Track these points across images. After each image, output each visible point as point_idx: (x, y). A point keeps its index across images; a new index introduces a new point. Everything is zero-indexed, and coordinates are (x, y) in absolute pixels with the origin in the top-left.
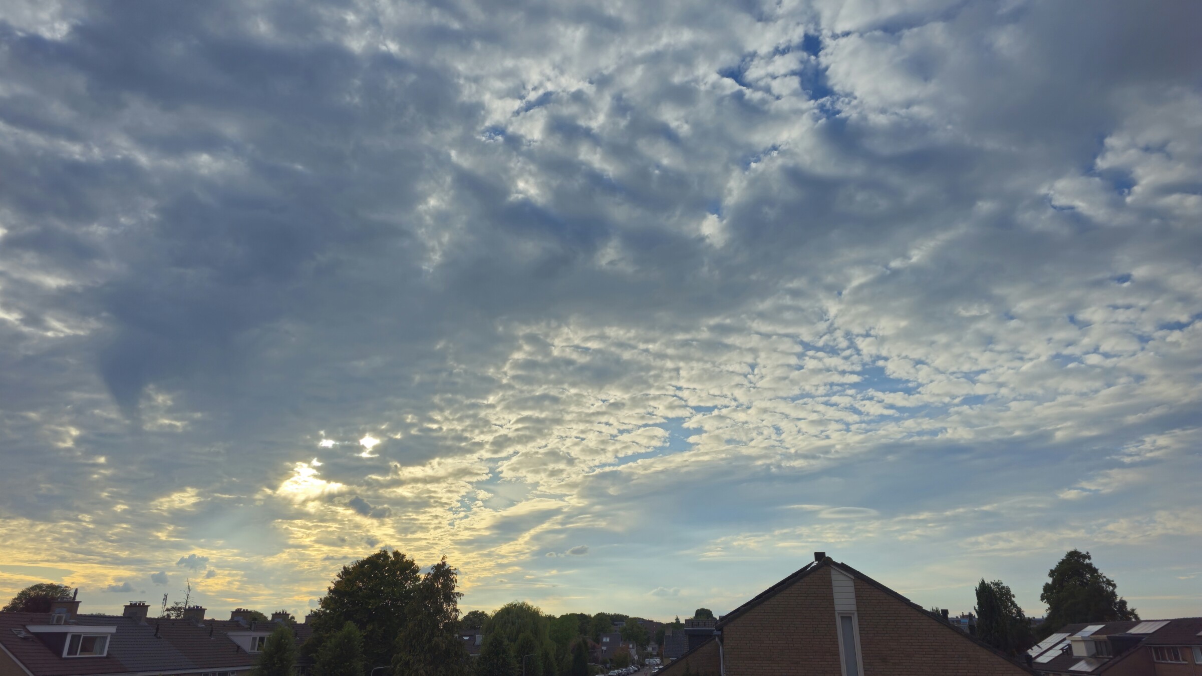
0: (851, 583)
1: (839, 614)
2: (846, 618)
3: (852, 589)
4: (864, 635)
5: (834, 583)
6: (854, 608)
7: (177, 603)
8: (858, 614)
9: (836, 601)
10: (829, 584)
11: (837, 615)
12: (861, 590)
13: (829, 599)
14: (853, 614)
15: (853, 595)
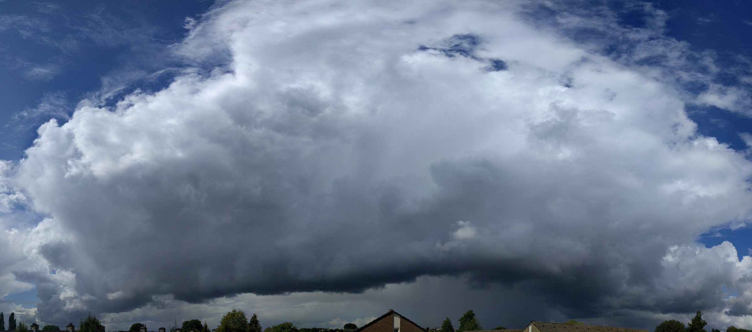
0: (400, 319)
7: (173, 327)
8: (401, 328)
10: (392, 319)
11: (393, 329)
12: (403, 321)
13: (392, 324)
15: (400, 322)
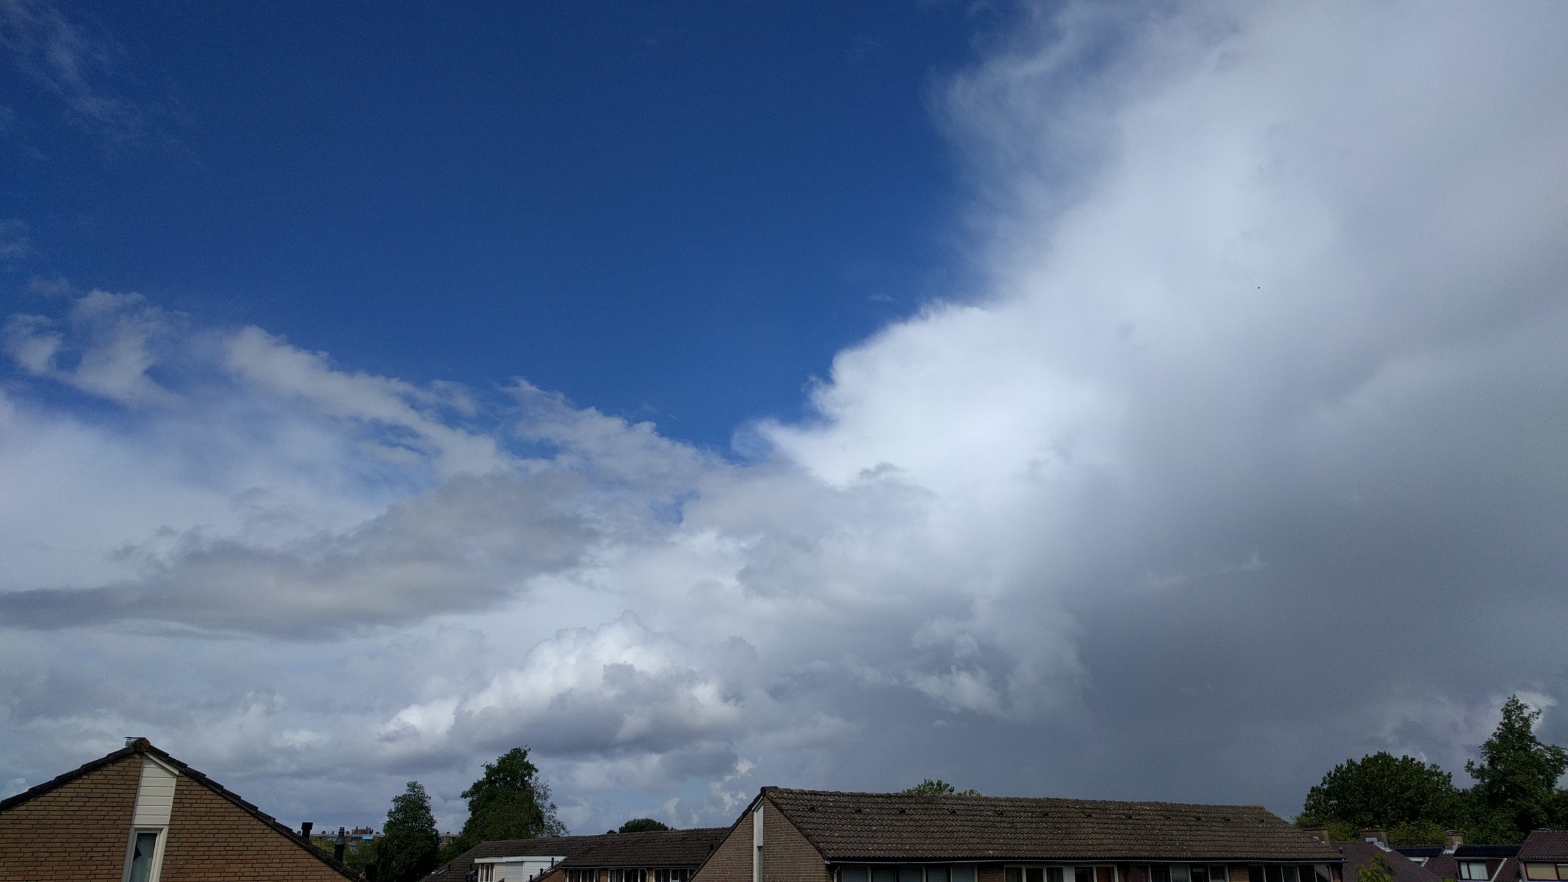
0: (173, 782)
1: (137, 829)
2: (148, 836)
3: (172, 792)
4: (169, 862)
5: (144, 782)
6: (166, 820)
8: (169, 829)
9: (139, 810)
10: (133, 785)
11: (132, 830)
12: (185, 792)
13: (129, 807)
14: (163, 828)
15: (171, 801)
